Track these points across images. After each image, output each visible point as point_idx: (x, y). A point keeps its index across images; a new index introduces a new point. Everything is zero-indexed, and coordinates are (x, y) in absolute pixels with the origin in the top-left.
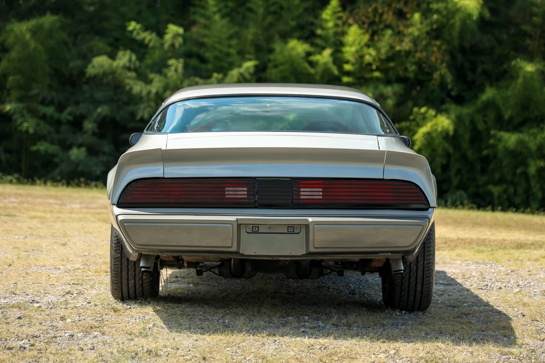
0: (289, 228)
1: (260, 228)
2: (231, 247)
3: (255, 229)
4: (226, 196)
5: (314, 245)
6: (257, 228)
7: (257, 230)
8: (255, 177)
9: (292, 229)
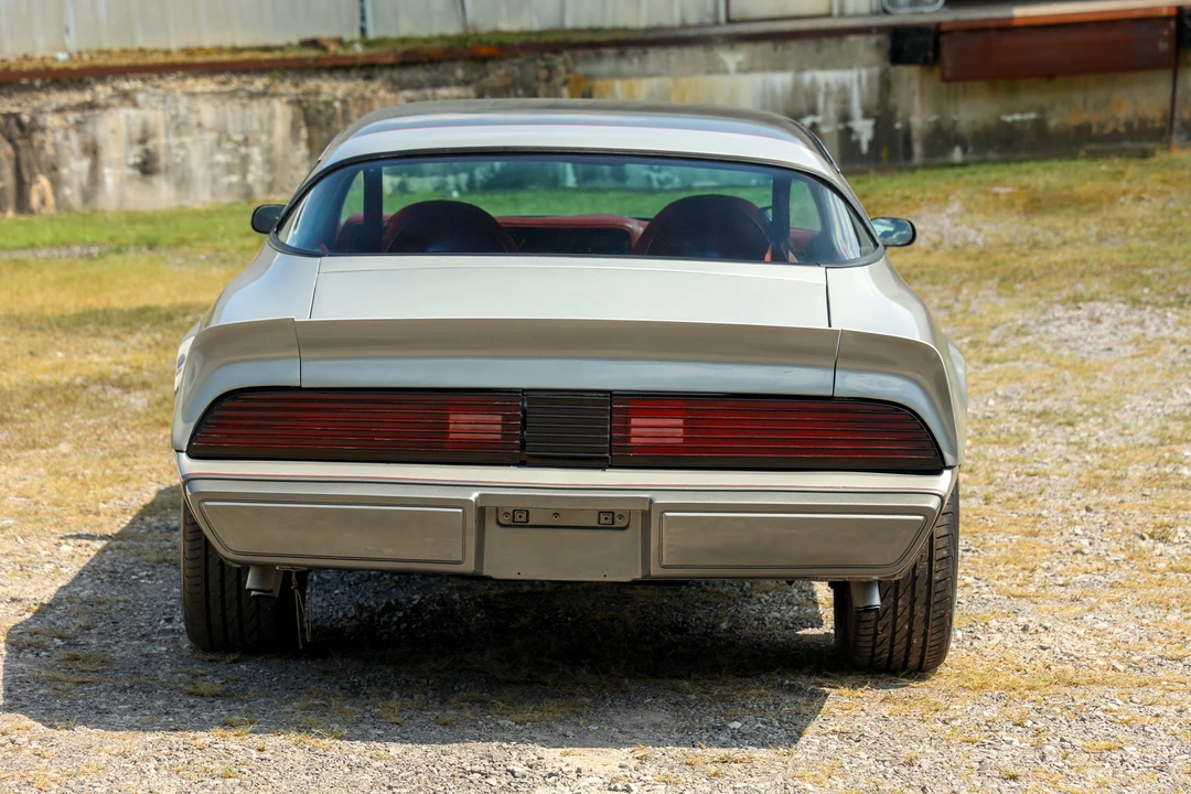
0: (603, 517)
1: (531, 514)
2: (459, 563)
3: (518, 516)
4: (451, 436)
5: (660, 560)
6: (524, 516)
7: (524, 519)
8: (524, 390)
9: (609, 518)
